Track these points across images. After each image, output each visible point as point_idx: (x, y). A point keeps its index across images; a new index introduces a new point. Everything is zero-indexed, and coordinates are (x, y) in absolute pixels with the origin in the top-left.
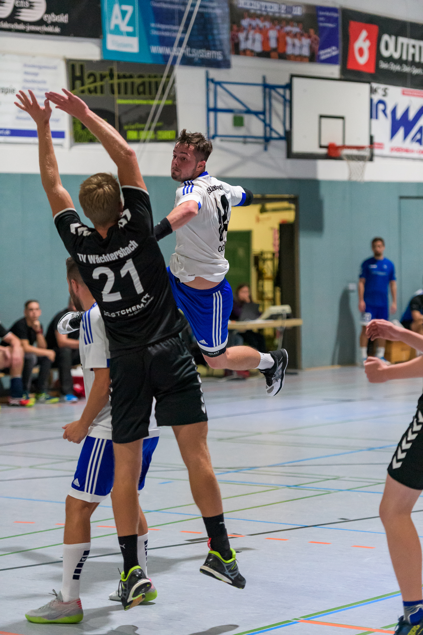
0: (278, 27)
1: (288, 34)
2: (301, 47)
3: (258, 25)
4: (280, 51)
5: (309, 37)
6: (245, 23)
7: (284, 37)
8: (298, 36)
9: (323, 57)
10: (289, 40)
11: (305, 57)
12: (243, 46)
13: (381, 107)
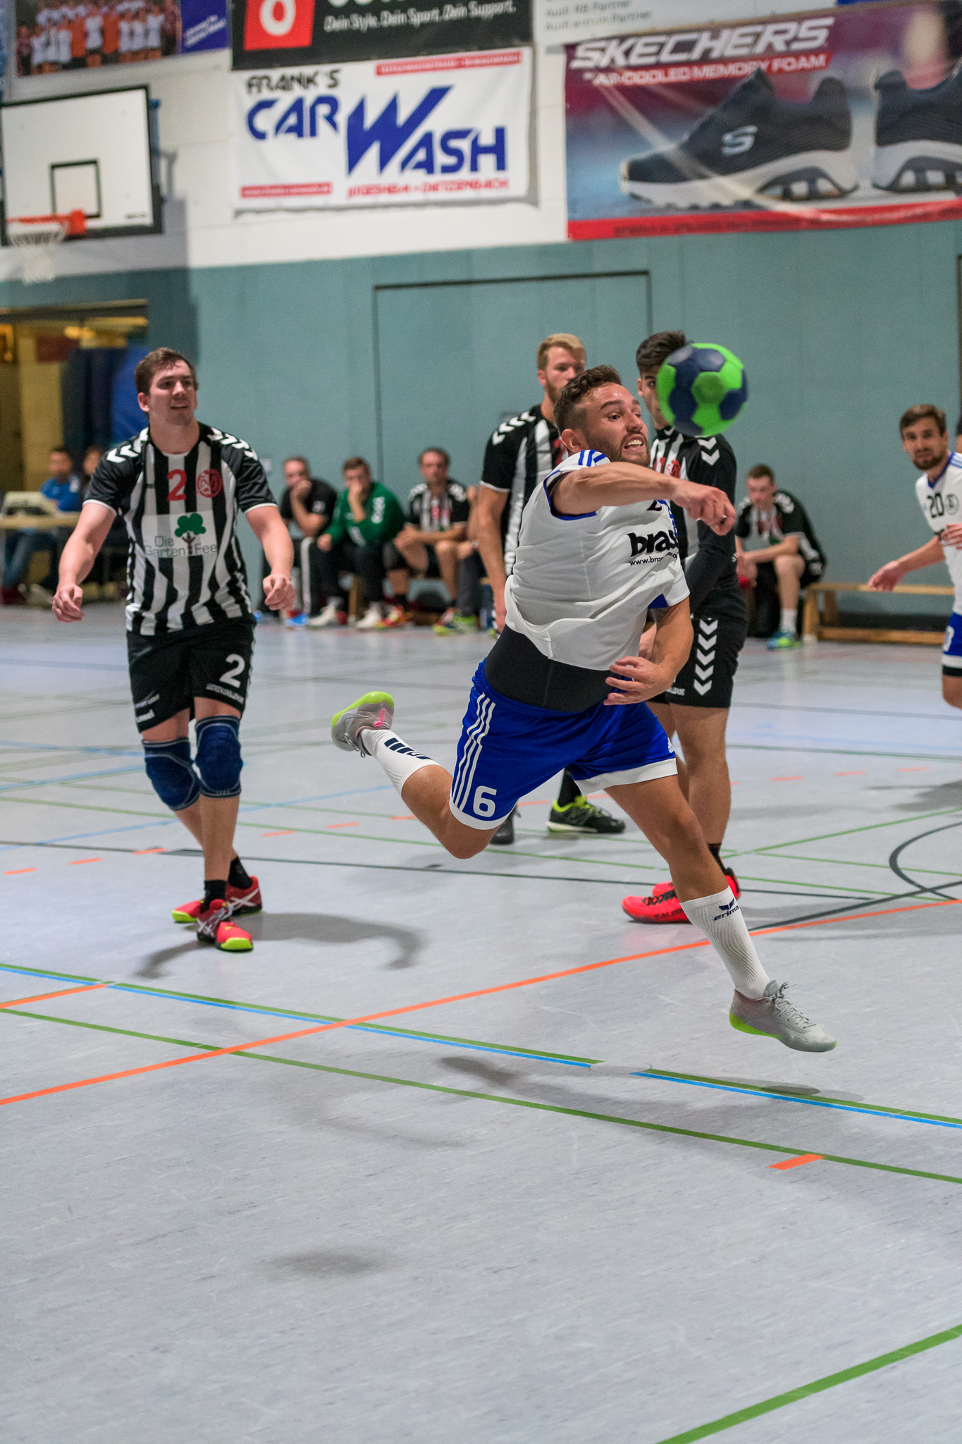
0: (105, 9)
1: (122, 16)
2: (147, 33)
3: (64, 17)
4: (108, 51)
5: (162, 10)
6: (42, 18)
7: (115, 24)
8: (141, 14)
9: (191, 41)
10: (124, 26)
11: (153, 49)
12: (37, 58)
13: (323, 110)
